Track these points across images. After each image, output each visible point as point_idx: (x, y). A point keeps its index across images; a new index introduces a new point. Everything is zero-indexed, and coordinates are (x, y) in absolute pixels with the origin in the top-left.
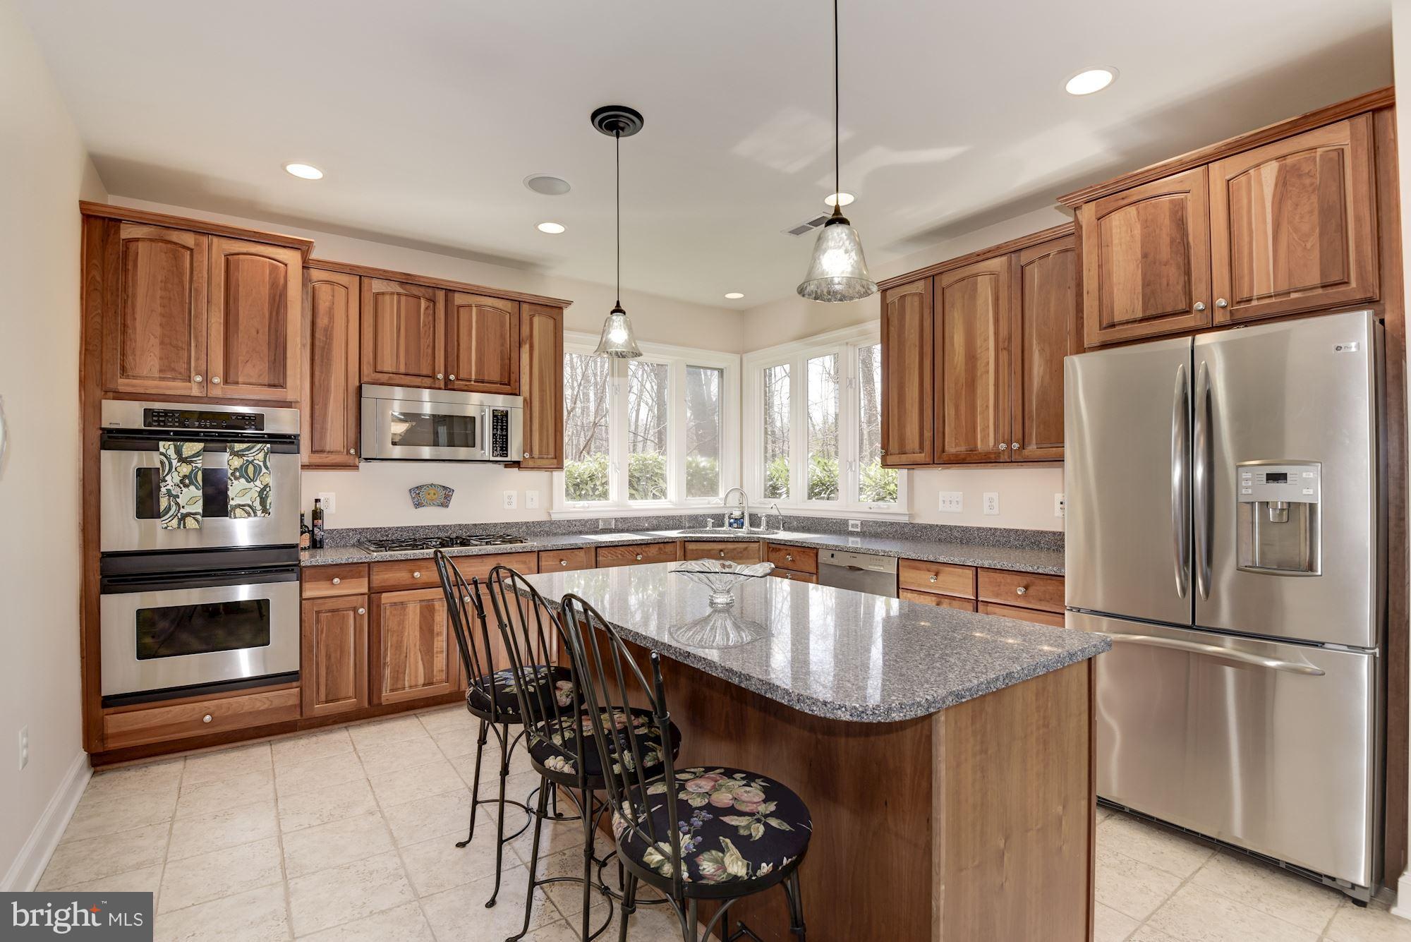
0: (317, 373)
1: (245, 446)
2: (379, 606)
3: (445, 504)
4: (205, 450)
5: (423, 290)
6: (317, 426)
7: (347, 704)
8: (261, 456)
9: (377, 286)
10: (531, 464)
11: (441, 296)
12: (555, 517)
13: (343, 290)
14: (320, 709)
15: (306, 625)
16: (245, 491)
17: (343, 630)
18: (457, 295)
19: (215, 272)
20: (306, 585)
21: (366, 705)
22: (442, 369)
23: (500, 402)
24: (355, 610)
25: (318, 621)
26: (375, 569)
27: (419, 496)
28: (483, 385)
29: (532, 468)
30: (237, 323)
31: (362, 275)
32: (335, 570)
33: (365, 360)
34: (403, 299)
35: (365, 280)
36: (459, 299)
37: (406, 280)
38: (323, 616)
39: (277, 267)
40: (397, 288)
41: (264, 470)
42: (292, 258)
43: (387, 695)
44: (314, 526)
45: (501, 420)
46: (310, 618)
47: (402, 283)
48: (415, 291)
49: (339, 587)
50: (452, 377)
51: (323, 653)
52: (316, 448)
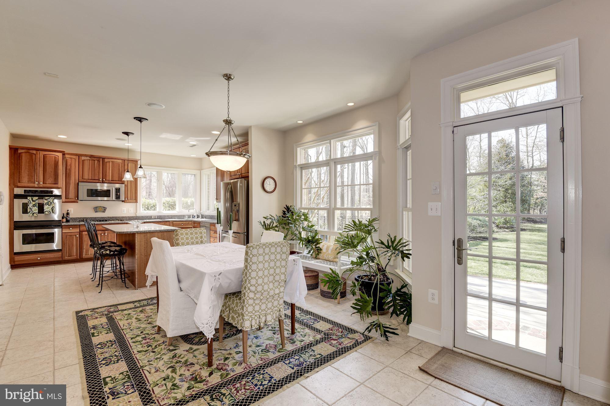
0: (67, 180)
1: (48, 198)
2: (82, 235)
3: (104, 212)
4: (39, 199)
5: (96, 158)
6: (67, 192)
7: (74, 257)
8: (52, 200)
9: (83, 158)
10: (128, 201)
11: (101, 160)
12: (137, 215)
13: (74, 160)
14: (67, 258)
15: (63, 238)
16: (48, 208)
17: (73, 240)
18: (106, 159)
19: (41, 159)
20: (63, 230)
21: (79, 258)
22: (101, 178)
23: (117, 186)
24: (76, 236)
25: (66, 238)
26: (81, 226)
27: (96, 209)
28: (112, 182)
29: (128, 202)
30: (46, 171)
31: (79, 156)
32: (70, 226)
33: (80, 176)
34: (90, 161)
35: (80, 157)
36: (106, 160)
37: (91, 156)
38: (68, 237)
39: (56, 157)
40: (88, 158)
41: (53, 203)
42: (60, 155)
43: (84, 256)
44: (67, 217)
45: (118, 190)
46: (64, 237)
47: (90, 157)
48: (94, 159)
49: (71, 230)
50: (104, 180)
51: (68, 245)
52: (67, 198)
